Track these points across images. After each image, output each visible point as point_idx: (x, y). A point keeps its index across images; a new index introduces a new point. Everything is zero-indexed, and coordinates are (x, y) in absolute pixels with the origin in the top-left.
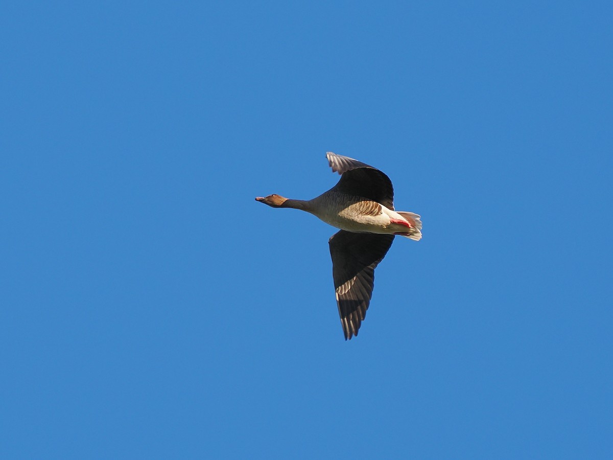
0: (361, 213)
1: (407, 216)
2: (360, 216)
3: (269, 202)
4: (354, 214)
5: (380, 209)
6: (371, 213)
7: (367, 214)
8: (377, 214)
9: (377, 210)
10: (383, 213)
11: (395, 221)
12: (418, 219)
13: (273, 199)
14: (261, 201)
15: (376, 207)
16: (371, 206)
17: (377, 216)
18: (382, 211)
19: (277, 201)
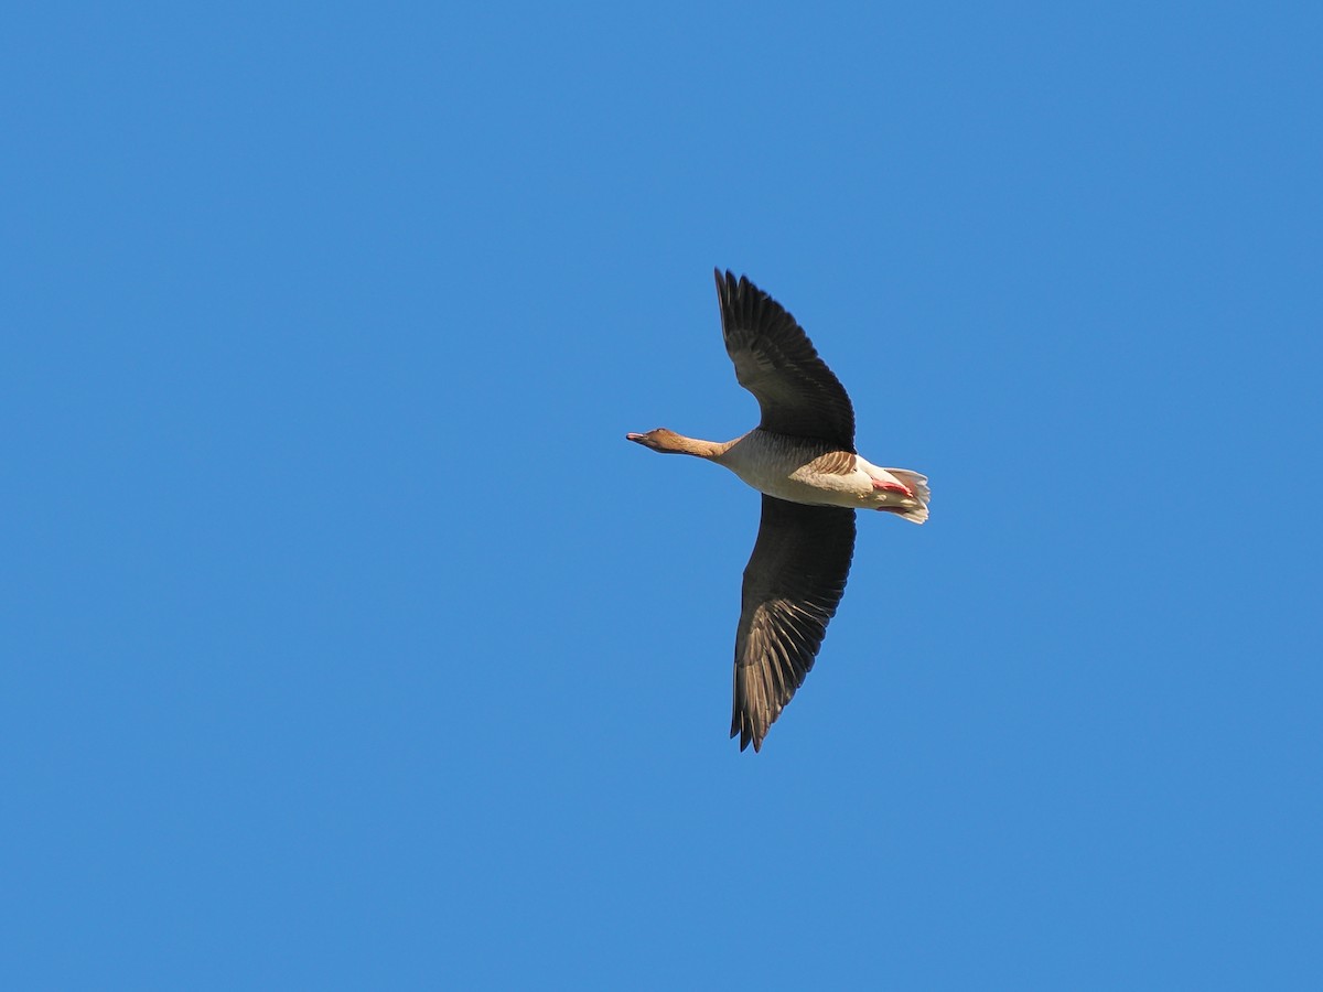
0: (818, 469)
1: (903, 477)
2: (816, 474)
3: (652, 443)
5: (853, 462)
6: (837, 469)
7: (829, 471)
8: (848, 471)
9: (847, 463)
10: (858, 470)
11: (882, 485)
12: (924, 483)
13: (658, 437)
14: (636, 440)
15: (845, 459)
16: (837, 456)
17: (848, 476)
18: (857, 465)
19: (665, 442)
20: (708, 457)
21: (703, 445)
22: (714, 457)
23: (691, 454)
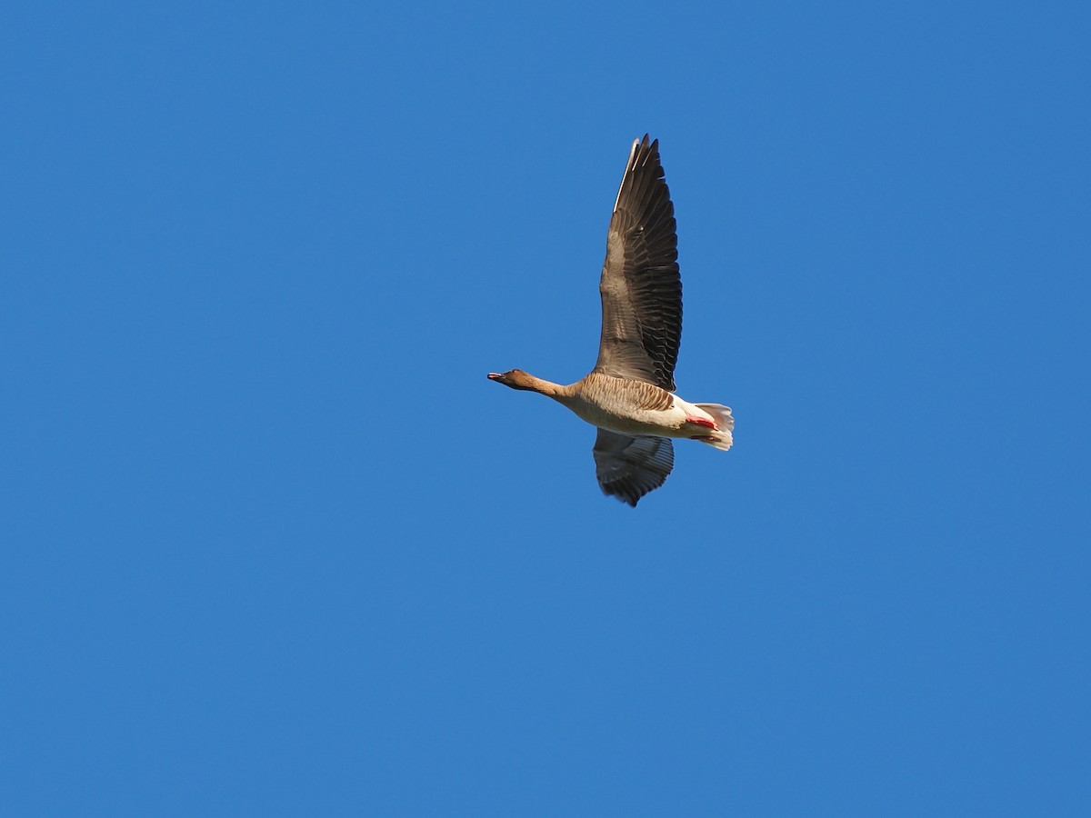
0: (642, 406)
1: (710, 410)
2: (640, 411)
3: (508, 381)
4: (631, 407)
5: (671, 400)
6: (657, 406)
7: (651, 408)
8: (667, 408)
9: (666, 402)
10: (676, 407)
11: (694, 419)
12: (728, 413)
13: (514, 377)
14: (496, 379)
15: (665, 398)
16: (657, 395)
17: (667, 411)
18: (674, 403)
19: (520, 380)
20: (551, 396)
21: (549, 386)
22: (556, 396)
23: (539, 391)
